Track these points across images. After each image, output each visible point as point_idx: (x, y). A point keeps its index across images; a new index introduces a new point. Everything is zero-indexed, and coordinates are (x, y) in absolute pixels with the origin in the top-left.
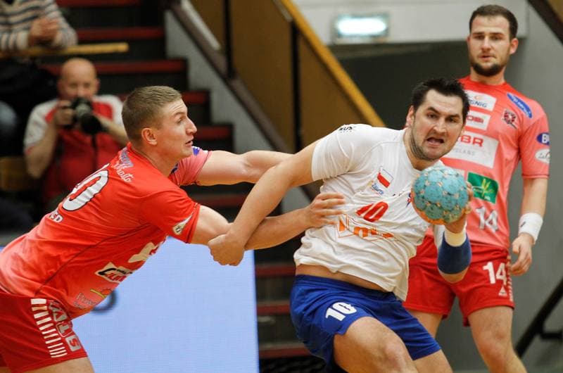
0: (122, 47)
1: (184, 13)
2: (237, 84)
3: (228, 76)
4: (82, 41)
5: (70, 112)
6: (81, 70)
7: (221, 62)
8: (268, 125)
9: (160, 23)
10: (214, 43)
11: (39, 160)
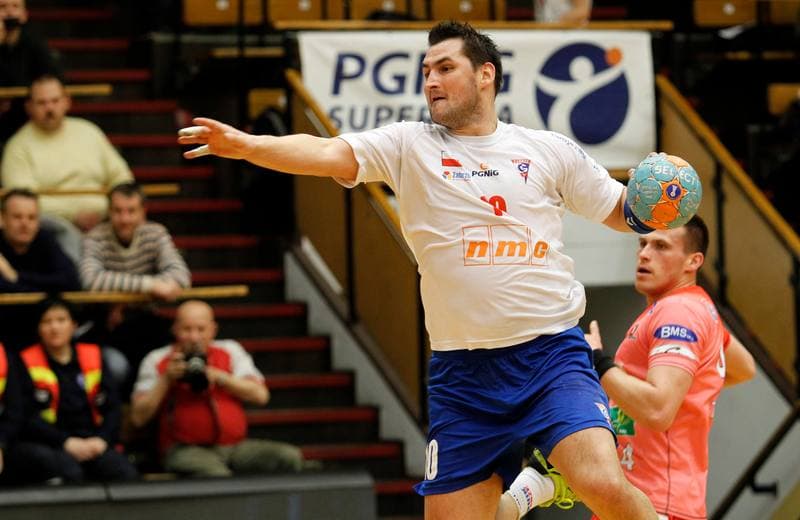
0: (241, 290)
1: (305, 255)
2: (359, 329)
3: (351, 321)
4: (195, 284)
5: (182, 366)
6: (197, 314)
7: (343, 307)
8: (392, 374)
9: (280, 265)
10: (335, 286)
11: (144, 410)
